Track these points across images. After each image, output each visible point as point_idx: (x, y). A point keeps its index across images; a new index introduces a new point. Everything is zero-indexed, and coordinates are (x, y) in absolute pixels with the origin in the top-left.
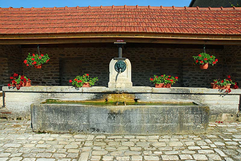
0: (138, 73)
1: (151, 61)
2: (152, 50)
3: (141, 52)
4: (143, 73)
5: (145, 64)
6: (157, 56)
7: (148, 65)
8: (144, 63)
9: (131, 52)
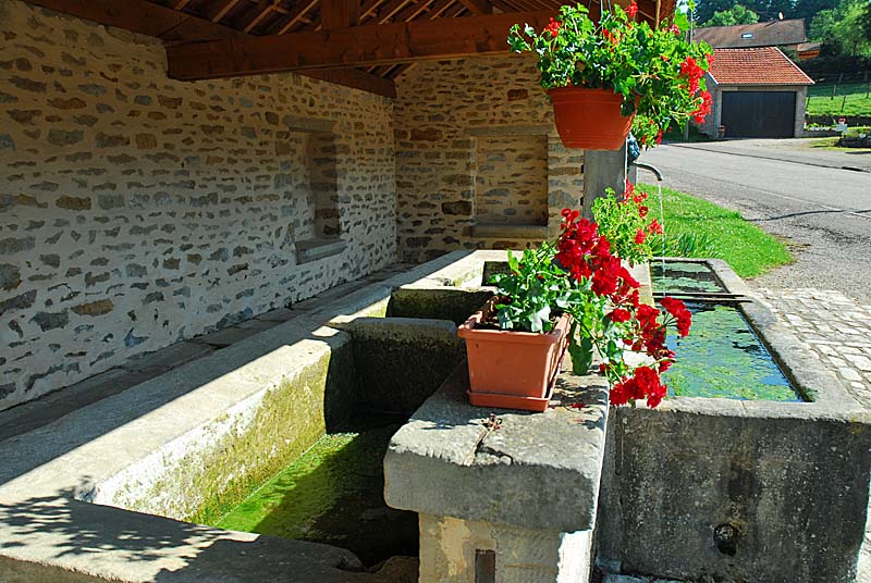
1: (267, 132)
5: (252, 145)
7: (260, 148)
8: (250, 140)
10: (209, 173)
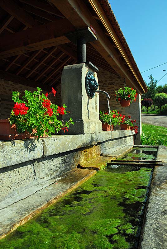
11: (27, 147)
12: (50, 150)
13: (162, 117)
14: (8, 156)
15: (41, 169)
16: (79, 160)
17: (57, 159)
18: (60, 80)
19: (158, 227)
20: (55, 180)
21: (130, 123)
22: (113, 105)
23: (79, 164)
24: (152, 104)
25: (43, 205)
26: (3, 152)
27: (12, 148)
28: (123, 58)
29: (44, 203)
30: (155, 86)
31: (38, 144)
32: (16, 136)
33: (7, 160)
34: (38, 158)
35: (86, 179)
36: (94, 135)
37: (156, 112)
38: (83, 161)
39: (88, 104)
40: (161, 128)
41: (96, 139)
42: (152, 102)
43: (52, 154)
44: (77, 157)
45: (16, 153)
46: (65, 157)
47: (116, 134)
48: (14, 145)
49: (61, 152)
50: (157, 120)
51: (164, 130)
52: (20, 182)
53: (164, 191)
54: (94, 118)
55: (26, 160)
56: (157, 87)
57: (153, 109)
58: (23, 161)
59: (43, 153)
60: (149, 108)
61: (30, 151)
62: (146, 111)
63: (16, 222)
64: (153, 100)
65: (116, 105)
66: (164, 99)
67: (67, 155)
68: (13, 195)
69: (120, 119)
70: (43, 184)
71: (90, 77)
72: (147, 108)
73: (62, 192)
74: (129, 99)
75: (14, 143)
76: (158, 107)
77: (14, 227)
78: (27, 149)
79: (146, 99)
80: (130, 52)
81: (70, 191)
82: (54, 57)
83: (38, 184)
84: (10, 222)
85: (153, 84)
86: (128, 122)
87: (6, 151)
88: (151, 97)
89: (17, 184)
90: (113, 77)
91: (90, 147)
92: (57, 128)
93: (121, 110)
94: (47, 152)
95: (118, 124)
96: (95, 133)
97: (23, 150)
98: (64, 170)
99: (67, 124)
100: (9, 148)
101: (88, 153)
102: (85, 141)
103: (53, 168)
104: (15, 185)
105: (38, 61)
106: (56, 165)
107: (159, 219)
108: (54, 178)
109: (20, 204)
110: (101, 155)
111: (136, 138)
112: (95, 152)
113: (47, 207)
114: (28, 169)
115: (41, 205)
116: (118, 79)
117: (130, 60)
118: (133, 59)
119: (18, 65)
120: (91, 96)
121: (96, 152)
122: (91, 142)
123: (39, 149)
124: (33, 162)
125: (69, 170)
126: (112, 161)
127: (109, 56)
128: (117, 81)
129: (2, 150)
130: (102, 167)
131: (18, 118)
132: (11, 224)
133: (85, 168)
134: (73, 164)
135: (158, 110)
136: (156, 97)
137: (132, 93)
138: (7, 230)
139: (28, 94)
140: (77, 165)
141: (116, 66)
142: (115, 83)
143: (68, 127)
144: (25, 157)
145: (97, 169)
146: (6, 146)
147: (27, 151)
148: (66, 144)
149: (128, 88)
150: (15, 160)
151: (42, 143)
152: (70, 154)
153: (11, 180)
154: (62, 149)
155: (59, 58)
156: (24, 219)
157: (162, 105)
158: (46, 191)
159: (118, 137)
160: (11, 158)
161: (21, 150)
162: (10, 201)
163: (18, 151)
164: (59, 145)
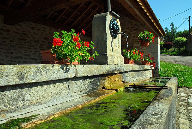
0: (29, 56)
1: (44, 42)
2: (45, 28)
3: (33, 28)
4: (36, 56)
5: (38, 45)
6: (50, 37)
7: (41, 46)
8: (37, 43)
9: (21, 26)
10: (19, 50)
11: (63, 69)
12: (80, 73)
13: (180, 57)
14: (49, 73)
15: (73, 86)
16: (104, 83)
17: (86, 80)
18: (91, 25)
19: (145, 121)
20: (84, 95)
21: (149, 60)
22: (137, 46)
23: (104, 87)
24: (173, 46)
25: (72, 108)
26: (46, 70)
27: (52, 69)
28: (142, 8)
29: (72, 106)
30: (175, 32)
31: (72, 68)
32: (56, 62)
33: (49, 76)
34: (71, 77)
35: (107, 96)
36: (116, 66)
37: (175, 53)
38: (107, 84)
39: (112, 43)
40: (178, 65)
41: (118, 69)
42: (172, 45)
43: (82, 76)
44: (102, 81)
45: (55, 73)
46: (93, 80)
47: (136, 67)
48: (54, 67)
49: (88, 75)
50: (176, 59)
51: (180, 67)
52: (58, 93)
53: (160, 103)
54: (117, 54)
55: (62, 78)
56: (177, 32)
57: (173, 51)
58: (60, 79)
59: (75, 74)
60: (170, 50)
61: (65, 72)
62: (167, 53)
63: (52, 114)
64: (173, 43)
65: (139, 46)
66: (183, 42)
67: (94, 79)
68: (53, 101)
69: (139, 56)
70: (75, 96)
71: (113, 22)
72: (168, 50)
73: (86, 102)
74: (148, 40)
75: (54, 65)
76: (177, 49)
77: (50, 117)
78: (63, 71)
79: (167, 43)
80: (147, 3)
81: (93, 102)
82: (91, 10)
83: (71, 96)
84: (48, 114)
85: (173, 30)
86: (147, 59)
87: (48, 70)
88: (172, 41)
89: (56, 94)
90: (137, 24)
91: (113, 75)
92: (86, 58)
93: (143, 50)
94: (78, 74)
95: (138, 59)
96: (117, 64)
97: (60, 70)
98: (91, 89)
99: (93, 56)
100: (50, 68)
101: (112, 79)
102: (108, 69)
103: (83, 87)
104: (54, 95)
105: (79, 14)
106: (85, 85)
107: (148, 117)
108: (84, 94)
109: (57, 106)
110: (123, 82)
111: (155, 72)
112: (117, 79)
113: (74, 110)
114: (64, 85)
115: (70, 107)
116: (141, 26)
117: (148, 9)
118: (150, 8)
119: (65, 17)
120: (114, 37)
121: (119, 79)
122: (113, 71)
123: (72, 72)
124: (68, 81)
125: (95, 89)
126: (129, 86)
127: (130, 7)
128: (140, 27)
129: (45, 69)
130: (121, 89)
131: (57, 49)
132: (48, 115)
133: (108, 89)
134: (99, 86)
135: (177, 51)
136: (176, 41)
137: (150, 36)
138: (46, 118)
139: (64, 33)
140: (103, 86)
141: (136, 15)
142: (139, 29)
143: (94, 58)
144: (61, 75)
145: (117, 90)
146: (48, 67)
147: (63, 72)
148: (93, 70)
149: (147, 32)
150: (54, 77)
151: (74, 67)
152: (97, 78)
153: (51, 91)
154: (89, 73)
155: (95, 11)
156: (57, 114)
157: (181, 47)
158: (76, 101)
159: (138, 70)
160: (51, 75)
161: (59, 71)
162: (50, 104)
163: (56, 71)
164: (87, 70)
